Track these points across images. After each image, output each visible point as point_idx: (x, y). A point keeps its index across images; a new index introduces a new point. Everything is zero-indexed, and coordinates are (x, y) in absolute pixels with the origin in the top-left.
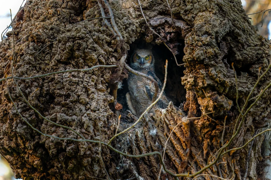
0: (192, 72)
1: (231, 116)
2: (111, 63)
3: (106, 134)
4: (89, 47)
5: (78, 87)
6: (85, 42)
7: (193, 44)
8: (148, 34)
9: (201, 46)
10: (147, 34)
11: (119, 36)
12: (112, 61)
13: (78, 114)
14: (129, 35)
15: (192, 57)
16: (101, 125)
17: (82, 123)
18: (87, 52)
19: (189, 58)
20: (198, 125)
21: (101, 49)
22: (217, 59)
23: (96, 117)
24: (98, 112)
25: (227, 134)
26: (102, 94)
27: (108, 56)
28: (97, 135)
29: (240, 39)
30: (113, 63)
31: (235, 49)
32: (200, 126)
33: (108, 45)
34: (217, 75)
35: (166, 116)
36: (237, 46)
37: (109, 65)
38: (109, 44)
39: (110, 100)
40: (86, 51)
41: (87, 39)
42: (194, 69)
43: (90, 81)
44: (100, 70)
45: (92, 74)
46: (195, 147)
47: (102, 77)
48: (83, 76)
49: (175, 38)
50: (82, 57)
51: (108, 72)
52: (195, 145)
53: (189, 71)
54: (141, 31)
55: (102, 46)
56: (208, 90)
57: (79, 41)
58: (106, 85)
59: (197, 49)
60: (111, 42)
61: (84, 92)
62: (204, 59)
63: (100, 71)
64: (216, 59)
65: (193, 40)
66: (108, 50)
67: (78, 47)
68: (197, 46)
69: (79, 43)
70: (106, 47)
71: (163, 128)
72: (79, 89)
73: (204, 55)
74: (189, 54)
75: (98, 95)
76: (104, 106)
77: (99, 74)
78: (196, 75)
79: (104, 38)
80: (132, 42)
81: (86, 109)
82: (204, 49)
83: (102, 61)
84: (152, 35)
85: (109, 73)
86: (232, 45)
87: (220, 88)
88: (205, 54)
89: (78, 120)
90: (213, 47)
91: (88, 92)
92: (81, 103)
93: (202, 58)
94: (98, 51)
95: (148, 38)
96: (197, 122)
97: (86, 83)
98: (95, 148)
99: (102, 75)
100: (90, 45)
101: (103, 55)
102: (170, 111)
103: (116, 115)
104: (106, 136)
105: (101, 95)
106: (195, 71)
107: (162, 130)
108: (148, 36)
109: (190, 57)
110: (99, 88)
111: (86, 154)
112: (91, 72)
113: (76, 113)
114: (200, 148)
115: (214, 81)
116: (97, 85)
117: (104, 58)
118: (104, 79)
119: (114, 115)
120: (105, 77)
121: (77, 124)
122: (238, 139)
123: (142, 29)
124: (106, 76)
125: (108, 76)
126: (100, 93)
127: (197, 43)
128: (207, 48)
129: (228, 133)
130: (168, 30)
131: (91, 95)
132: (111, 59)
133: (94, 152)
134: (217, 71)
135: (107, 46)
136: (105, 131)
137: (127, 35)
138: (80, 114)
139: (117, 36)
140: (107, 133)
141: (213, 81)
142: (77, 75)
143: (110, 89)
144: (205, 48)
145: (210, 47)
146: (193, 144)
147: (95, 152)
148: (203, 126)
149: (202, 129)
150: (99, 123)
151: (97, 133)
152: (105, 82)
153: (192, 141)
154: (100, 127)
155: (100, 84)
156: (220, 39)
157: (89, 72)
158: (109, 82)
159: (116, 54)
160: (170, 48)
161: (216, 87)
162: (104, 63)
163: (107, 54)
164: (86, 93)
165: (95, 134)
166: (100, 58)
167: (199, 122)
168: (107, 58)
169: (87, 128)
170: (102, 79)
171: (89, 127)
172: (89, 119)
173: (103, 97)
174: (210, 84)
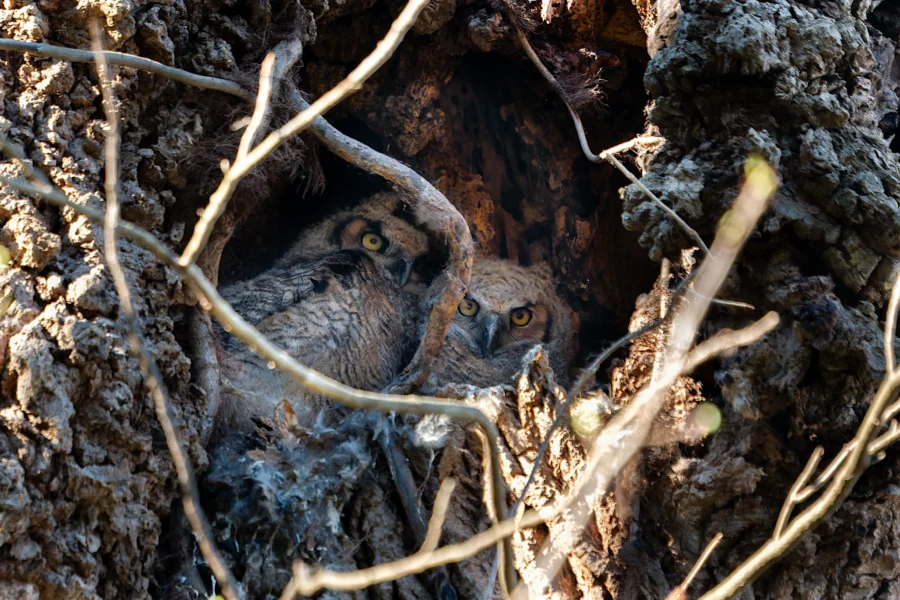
0: (694, 151)
2: (209, 69)
3: (138, 468)
12: (214, 54)
15: (704, 57)
16: (121, 403)
19: (684, 62)
20: (694, 490)
22: (850, 92)
23: (95, 341)
24: (107, 322)
25: (859, 563)
27: (196, 29)
28: (86, 460)
30: (218, 65)
32: (701, 495)
34: (842, 174)
37: (194, 71)
39: (180, 285)
42: (709, 139)
43: (78, 148)
44: (139, 102)
45: (93, 110)
47: (148, 142)
48: (37, 113)
49: (582, 19)
51: (184, 121)
53: (673, 147)
56: (780, 264)
58: (162, 198)
59: (739, 10)
62: (777, 71)
63: (136, 107)
64: (843, 94)
71: (472, 498)
73: (777, 49)
76: (148, 302)
77: (129, 124)
78: (719, 171)
81: (36, 297)
82: (786, 13)
83: (160, 40)
85: (190, 127)
87: (855, 258)
88: (786, 42)
93: (768, 60)
98: (70, 535)
99: (146, 132)
101: (168, 9)
103: (204, 392)
104: (142, 481)
106: (714, 147)
107: (470, 507)
109: (695, 56)
110: (125, 198)
111: (13, 559)
112: (85, 98)
115: (823, 210)
117: (173, 34)
118: (160, 159)
119: (193, 389)
120: (161, 146)
124: (169, 142)
125: (179, 142)
128: (799, 12)
129: (865, 552)
132: (211, 44)
133: (59, 557)
134: (845, 153)
136: (137, 452)
140: (146, 463)
141: (815, 210)
143: (182, 226)
144: (792, 10)
145: (815, 11)
147: (67, 561)
148: (724, 492)
149: (713, 516)
150: (106, 387)
151: (92, 449)
152: (162, 176)
153: (647, 577)
154: (111, 412)
155: (133, 180)
156: (871, 7)
157: (73, 96)
158: (181, 183)
159: (243, 25)
160: (551, 68)
161: (833, 250)
162: (170, 54)
163: (190, 10)
164: (46, 213)
165: (77, 454)
166: (150, 25)
167: (700, 472)
168: (185, 38)
169: (38, 404)
170: (149, 153)
171: (49, 401)
172: (53, 355)
173: (141, 255)
174: (796, 221)
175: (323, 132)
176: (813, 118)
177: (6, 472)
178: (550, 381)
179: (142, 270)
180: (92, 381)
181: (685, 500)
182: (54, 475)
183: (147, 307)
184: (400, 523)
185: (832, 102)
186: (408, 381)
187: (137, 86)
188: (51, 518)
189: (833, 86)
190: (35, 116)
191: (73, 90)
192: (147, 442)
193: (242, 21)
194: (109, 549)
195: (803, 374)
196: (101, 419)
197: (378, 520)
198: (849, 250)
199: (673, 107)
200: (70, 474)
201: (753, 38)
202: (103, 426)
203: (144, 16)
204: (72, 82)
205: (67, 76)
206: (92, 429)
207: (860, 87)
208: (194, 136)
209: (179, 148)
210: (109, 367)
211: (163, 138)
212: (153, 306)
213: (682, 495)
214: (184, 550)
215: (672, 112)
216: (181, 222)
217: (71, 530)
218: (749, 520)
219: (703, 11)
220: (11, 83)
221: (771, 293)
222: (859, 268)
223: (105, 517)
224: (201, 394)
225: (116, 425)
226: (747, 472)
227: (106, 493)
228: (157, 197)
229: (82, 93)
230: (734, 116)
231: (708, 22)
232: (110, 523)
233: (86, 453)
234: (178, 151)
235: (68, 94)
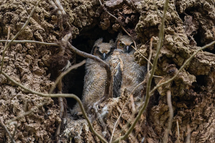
1: (194, 96)
2: (50, 41)
3: (42, 123)
4: (22, 20)
5: (8, 67)
6: (17, 14)
7: (145, 7)
8: (104, 19)
9: (155, 10)
10: (102, 19)
11: (61, 11)
12: (51, 38)
13: (6, 97)
14: (78, 16)
15: (144, 24)
16: (35, 110)
17: (11, 108)
18: (19, 26)
20: (157, 112)
21: (37, 24)
24: (31, 95)
25: (192, 122)
26: (39, 77)
27: (48, 34)
28: (29, 123)
29: (210, 14)
30: (53, 41)
31: (205, 27)
32: (158, 112)
33: (48, 22)
34: (174, 43)
35: (119, 105)
36: (207, 23)
37: (48, 42)
38: (48, 19)
39: (49, 86)
40: (18, 24)
41: (20, 10)
43: (24, 61)
44: (37, 50)
45: (27, 53)
46: (153, 138)
47: (40, 58)
48: (15, 55)
50: (14, 33)
51: (48, 53)
52: (153, 136)
54: (94, 14)
55: (39, 20)
56: (165, 63)
57: (9, 13)
59: (150, 13)
60: (51, 18)
61: (15, 73)
62: (158, 24)
65: (146, 4)
66: (47, 25)
67: (9, 20)
68: (150, 10)
69: (10, 15)
70: (44, 22)
72: (8, 69)
73: (158, 20)
74: (141, 21)
75: (34, 79)
76: (41, 90)
77: (36, 55)
79: (42, 11)
80: (83, 26)
81: (16, 92)
82: (159, 12)
83: (39, 37)
84: (107, 19)
86: (201, 22)
87: (179, 59)
88: (160, 18)
89: (6, 104)
90: (171, 11)
91: (20, 73)
92: (10, 85)
93: (155, 22)
94: (34, 25)
95: (103, 23)
96: (156, 108)
97: (17, 62)
99: (40, 56)
100: (23, 17)
101: (40, 31)
102: (124, 99)
103: (59, 107)
104: (43, 126)
105: (37, 78)
108: (103, 21)
109: (142, 24)
110: (35, 70)
112: (25, 51)
113: (4, 96)
114: (160, 141)
115: (171, 51)
116: (32, 68)
118: (42, 61)
120: (43, 58)
121: (5, 109)
122: (206, 129)
123: (96, 13)
124: (45, 57)
125: (47, 57)
126: (36, 76)
127: (150, 7)
129: (193, 119)
130: (126, 12)
131: (24, 76)
132: (50, 36)
134: (175, 39)
135: (46, 22)
137: (74, 15)
138: (8, 97)
139: (59, 9)
140: (44, 122)
141: (169, 51)
142: (7, 54)
143: (50, 74)
146: (150, 135)
148: (162, 111)
149: (161, 116)
150: (32, 108)
151: (30, 120)
152: (43, 64)
153: (149, 131)
154: (33, 112)
155: (37, 66)
156: (183, 10)
157: (23, 51)
158: (48, 65)
159: (58, 32)
160: (129, 33)
161: (174, 59)
162: (41, 39)
163: (46, 30)
164: (19, 75)
165: (27, 122)
166: (36, 34)
167: (157, 108)
168: (46, 36)
169: (17, 113)
170: (40, 60)
171: (19, 112)
172: (20, 103)
173: (40, 81)
174: (166, 54)
175: (76, 51)
176: (167, 33)
177: (11, 127)
178: (128, 94)
179: (40, 84)
180: (28, 107)
181: (155, 114)
182: (22, 126)
183: (40, 91)
184: (101, 127)
185: (171, 29)
186: (102, 99)
187: (36, 47)
188: (22, 135)
189: (172, 26)
190: (14, 56)
191: (22, 50)
192: (43, 118)
193: (58, 31)
194: (37, 140)
195: (171, 85)
196: (31, 114)
197: (96, 127)
198: (177, 58)
199: (141, 35)
200: (25, 126)
201: (151, 18)
202: (32, 115)
203: (35, 32)
204: (22, 48)
205: (20, 47)
206: (30, 116)
207: (178, 25)
208: (49, 56)
209: (47, 58)
210: (32, 103)
211: (43, 57)
212: (42, 91)
213: (155, 113)
214: (58, 139)
215: (141, 36)
216: (50, 73)
217: (28, 137)
218: (167, 116)
219: (143, 14)
220: (10, 50)
221: (163, 69)
222: (180, 62)
223: (35, 134)
224: (58, 107)
225: (35, 115)
226: (165, 106)
227: (34, 129)
228: (44, 69)
229: (24, 50)
230: (152, 35)
231: (144, 17)
232: (36, 135)
233: (29, 121)
234: (46, 59)
235: (21, 51)
